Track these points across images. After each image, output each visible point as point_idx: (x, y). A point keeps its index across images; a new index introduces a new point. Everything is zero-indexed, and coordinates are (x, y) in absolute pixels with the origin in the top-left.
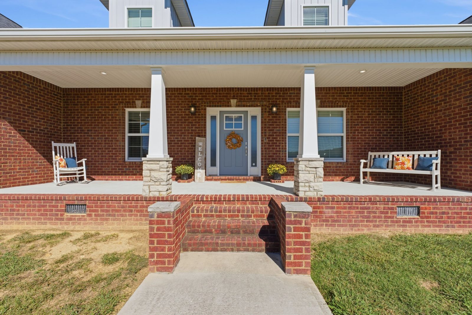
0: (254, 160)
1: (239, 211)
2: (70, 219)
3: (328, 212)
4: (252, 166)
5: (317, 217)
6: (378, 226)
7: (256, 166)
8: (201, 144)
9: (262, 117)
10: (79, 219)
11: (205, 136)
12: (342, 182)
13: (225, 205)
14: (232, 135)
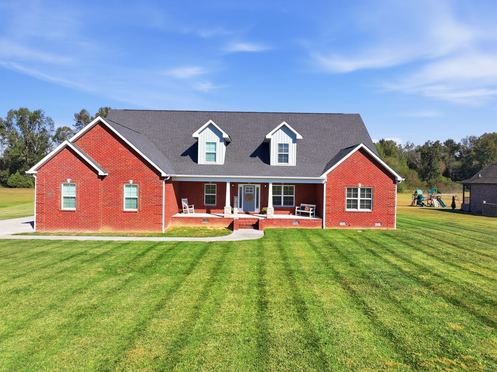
0: (257, 206)
1: (250, 221)
2: (204, 224)
3: (275, 223)
4: (257, 208)
5: (272, 224)
6: (288, 226)
7: (258, 208)
8: (236, 199)
9: (261, 188)
10: (207, 224)
11: (237, 196)
12: (289, 215)
13: (247, 220)
14: (248, 195)
